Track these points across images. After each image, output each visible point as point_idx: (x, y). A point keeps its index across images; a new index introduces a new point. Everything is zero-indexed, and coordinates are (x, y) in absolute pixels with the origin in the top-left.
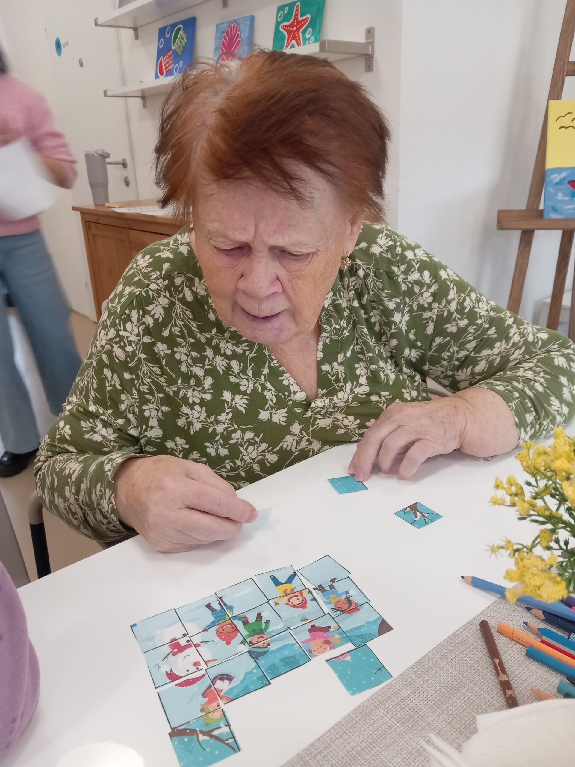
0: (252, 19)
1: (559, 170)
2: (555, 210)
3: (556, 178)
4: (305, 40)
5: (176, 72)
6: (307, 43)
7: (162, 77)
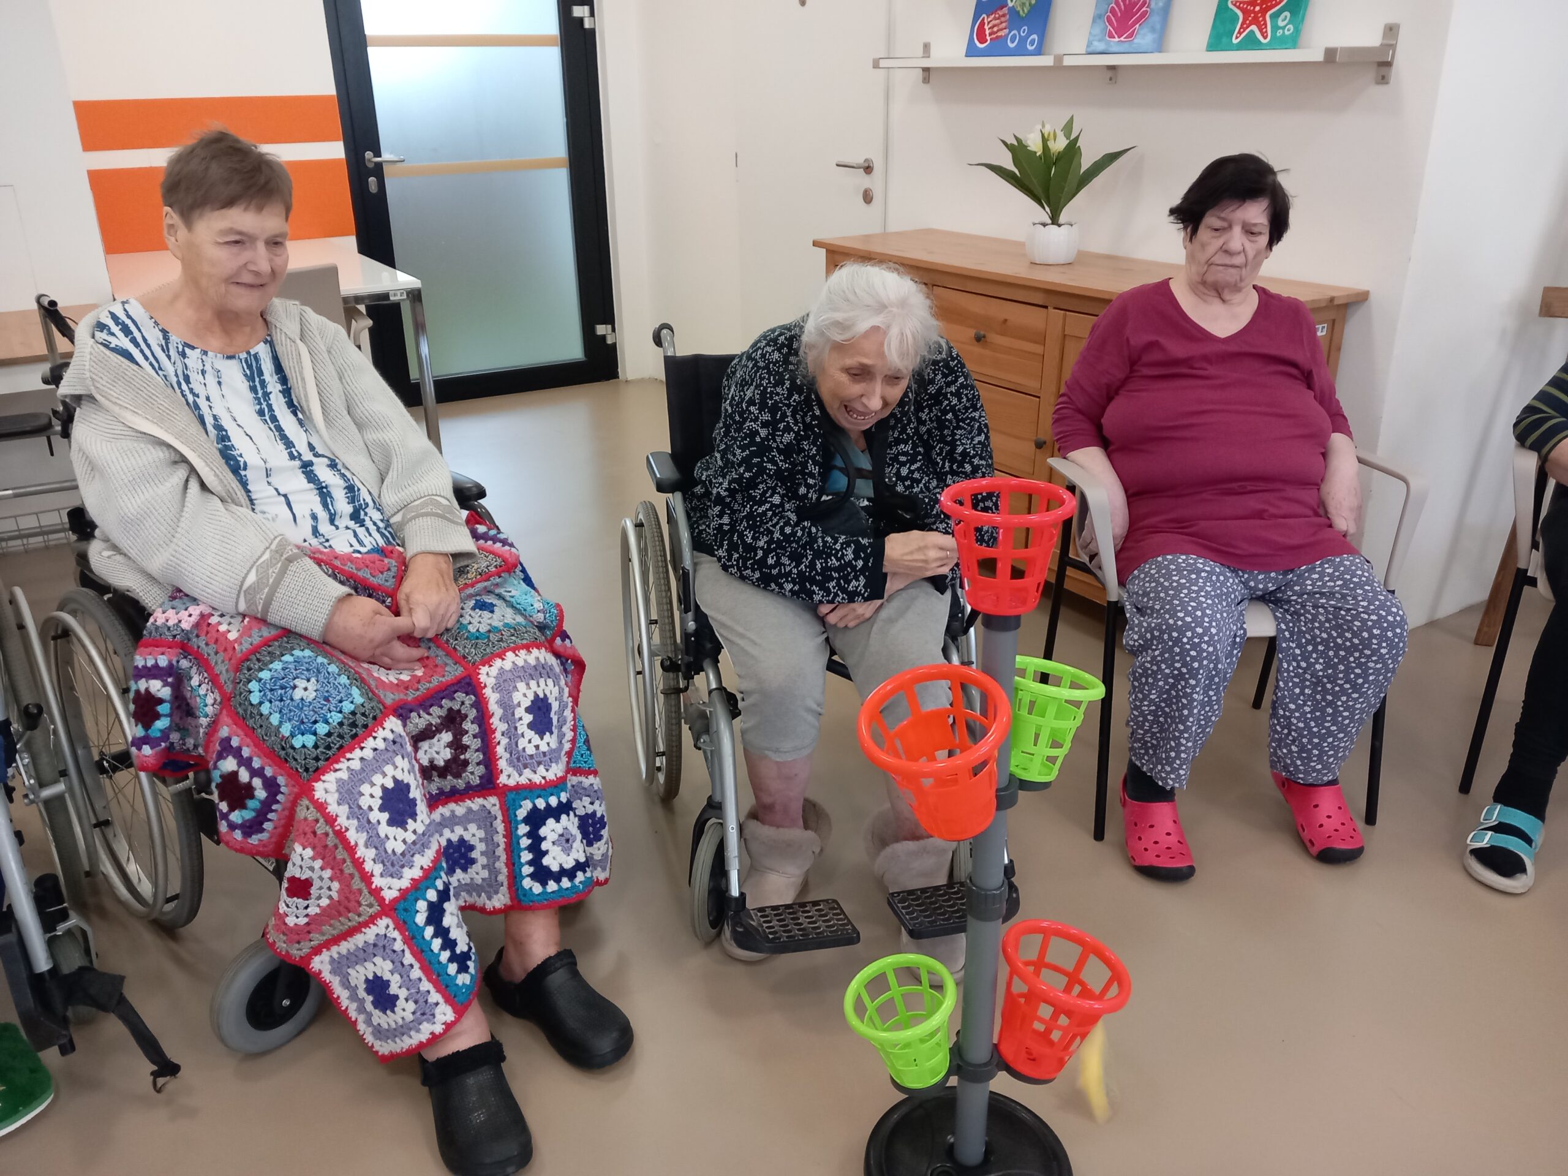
4: (1275, 28)
5: (1013, 42)
6: (1279, 33)
7: (982, 46)
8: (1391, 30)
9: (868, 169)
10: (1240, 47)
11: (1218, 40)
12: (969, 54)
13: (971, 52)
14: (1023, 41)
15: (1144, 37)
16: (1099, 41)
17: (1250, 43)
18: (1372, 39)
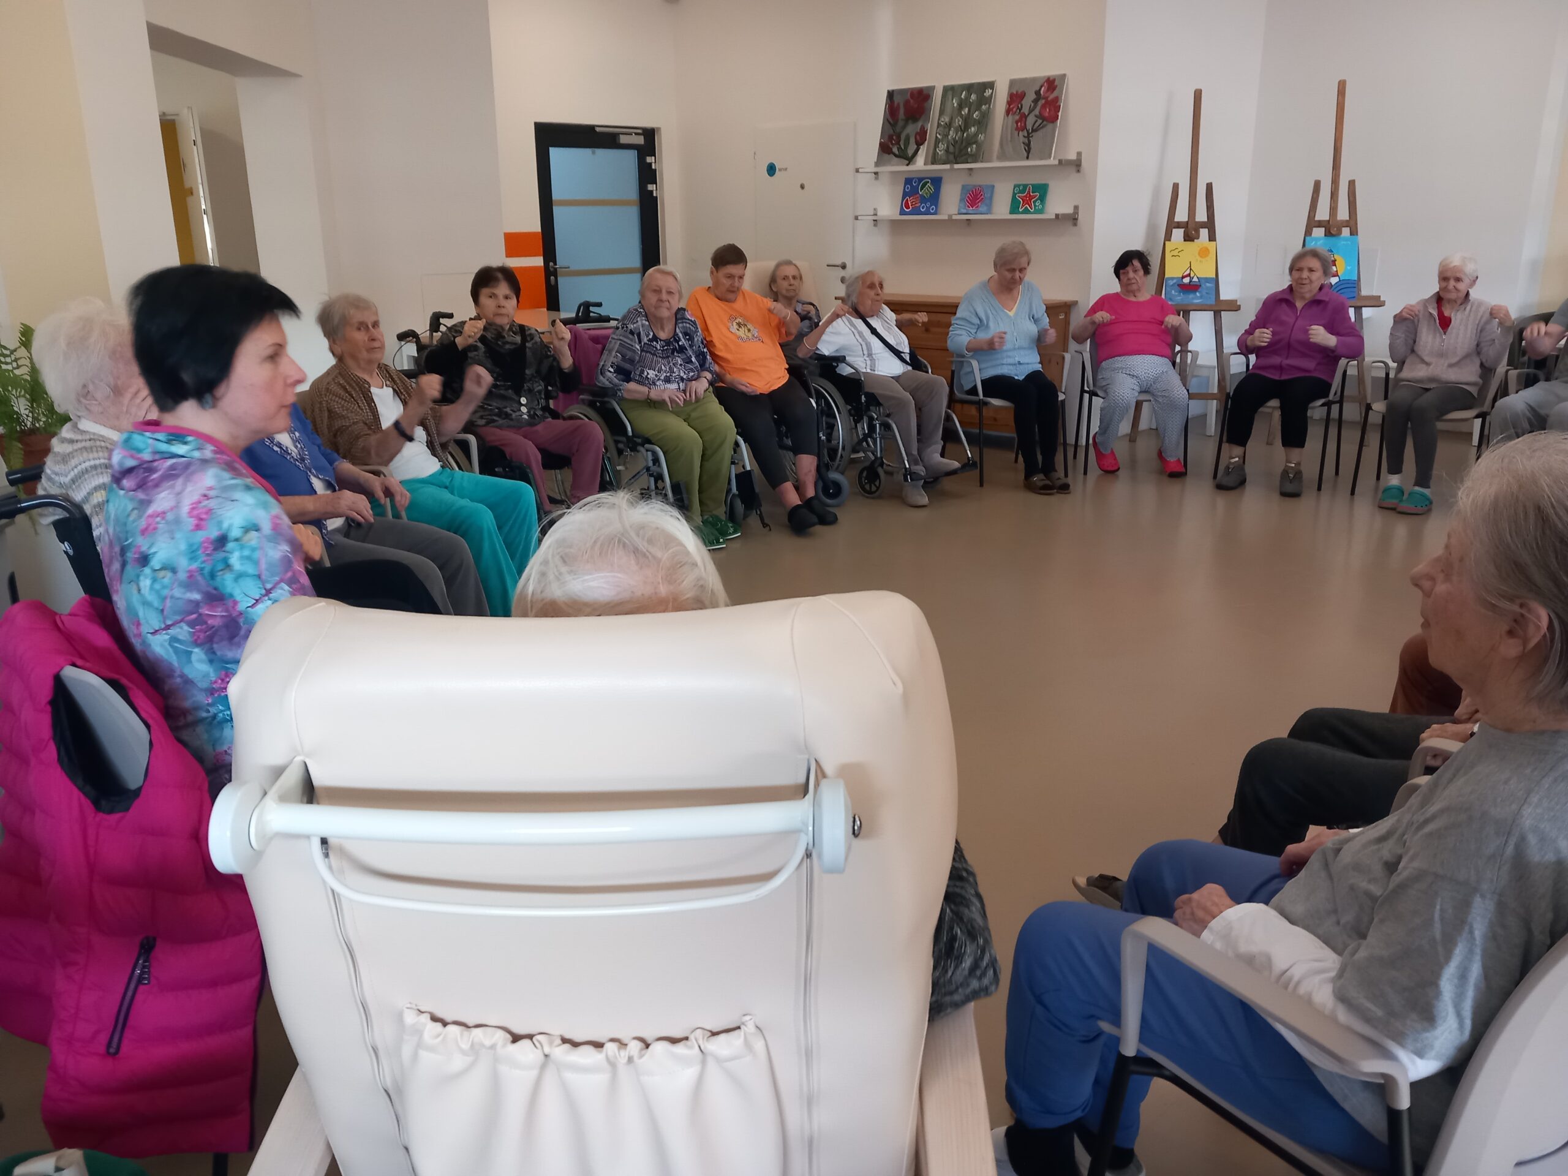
0: (993, 187)
1: (1172, 279)
2: (1171, 300)
3: (1171, 283)
4: (1035, 206)
5: (923, 209)
6: (1037, 208)
7: (907, 210)
8: (1076, 208)
9: (844, 267)
10: (1022, 213)
11: (1014, 209)
12: (901, 214)
13: (902, 213)
14: (928, 209)
15: (983, 208)
16: (964, 209)
17: (1026, 212)
18: (1069, 210)
